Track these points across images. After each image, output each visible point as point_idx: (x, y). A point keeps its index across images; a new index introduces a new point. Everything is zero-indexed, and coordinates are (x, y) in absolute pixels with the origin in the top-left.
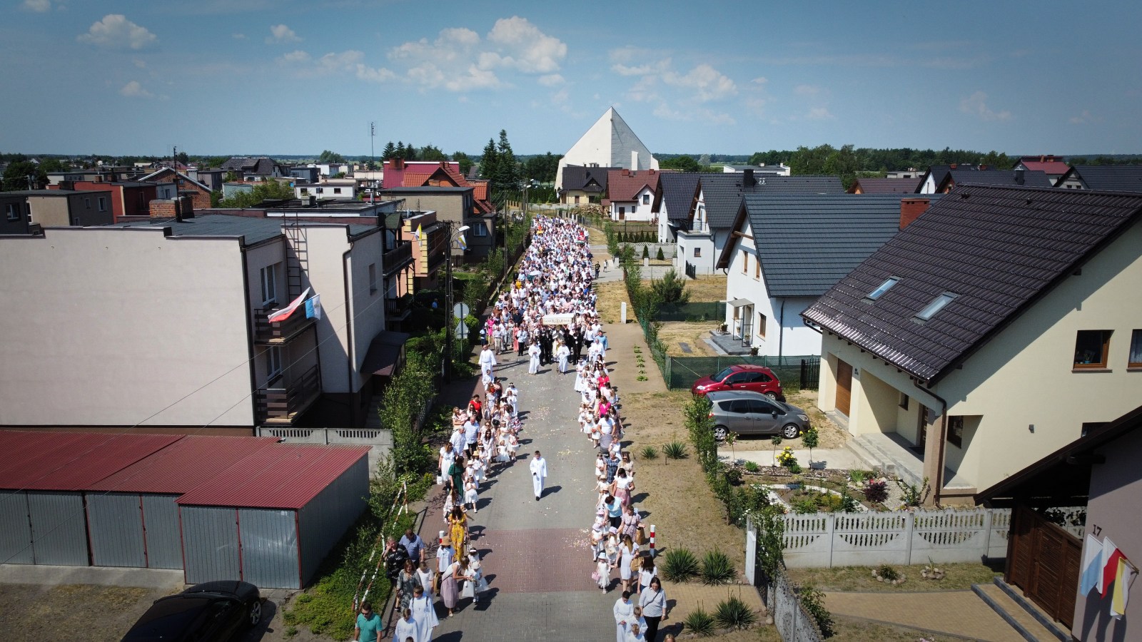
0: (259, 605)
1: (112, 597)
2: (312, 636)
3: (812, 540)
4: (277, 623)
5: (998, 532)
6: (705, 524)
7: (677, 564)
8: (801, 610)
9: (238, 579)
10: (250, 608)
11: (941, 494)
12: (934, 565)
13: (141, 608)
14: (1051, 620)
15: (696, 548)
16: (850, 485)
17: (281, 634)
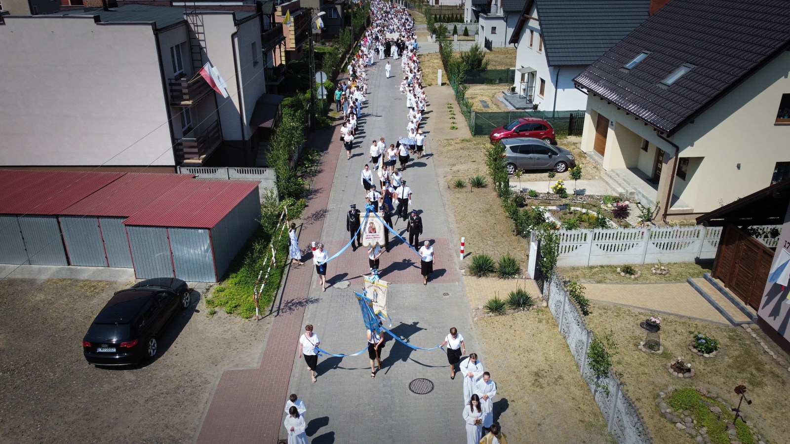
0: (188, 294)
1: (86, 288)
2: (227, 315)
3: (576, 248)
4: (201, 306)
5: (709, 242)
6: (499, 235)
7: (480, 265)
8: (569, 300)
9: (172, 276)
10: (182, 297)
11: (668, 213)
12: (661, 264)
13: (107, 296)
14: (743, 304)
15: (493, 253)
16: (603, 206)
17: (205, 313)
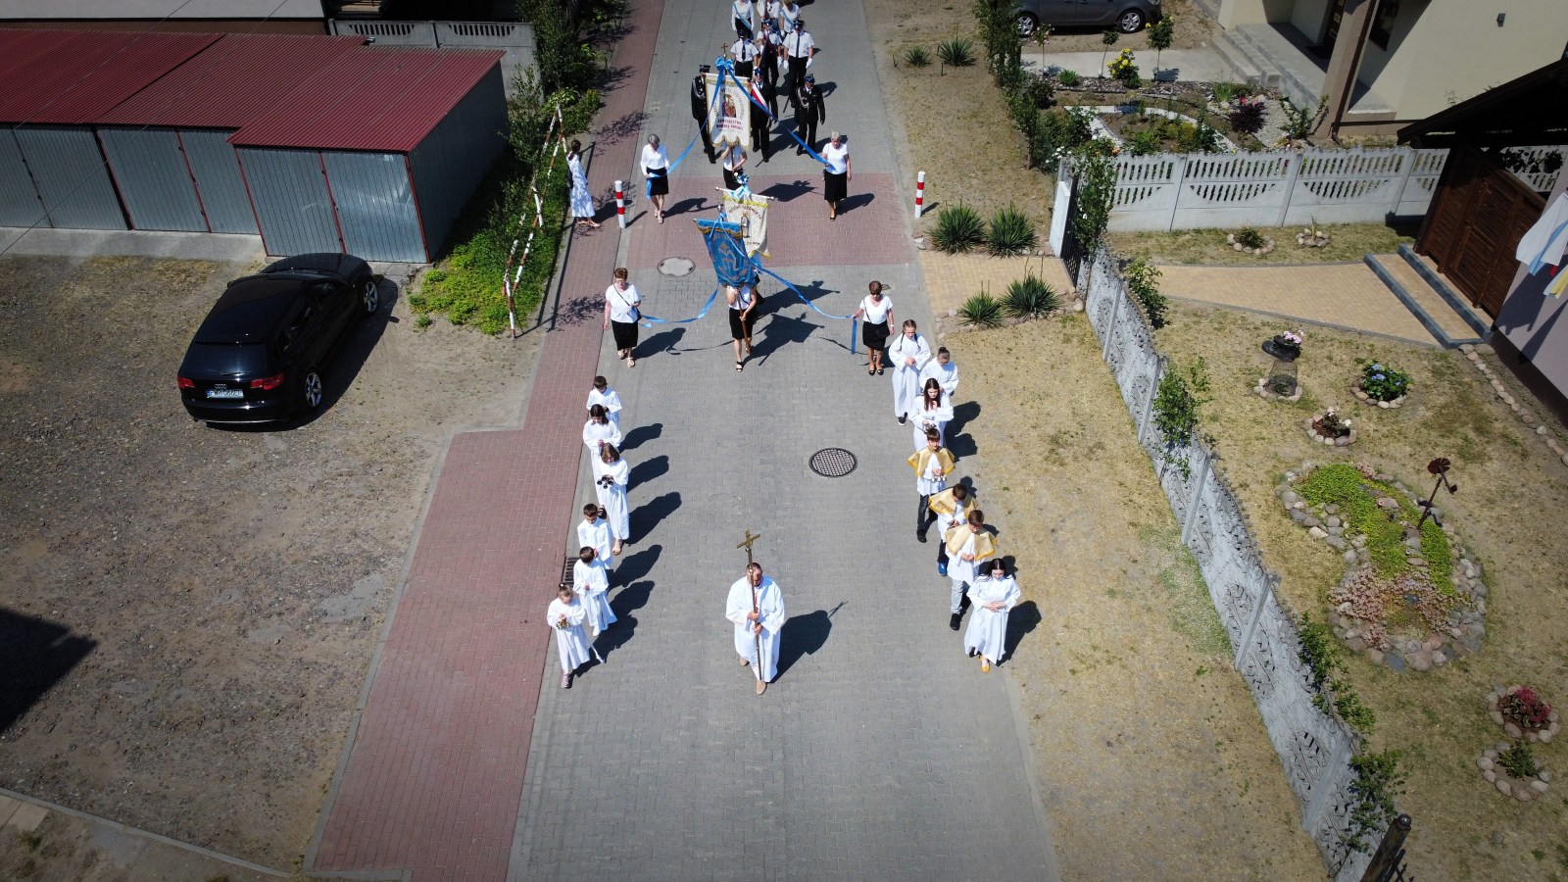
0: (374, 286)
1: (170, 274)
2: (453, 328)
3: (1150, 193)
4: (402, 309)
5: (1419, 180)
6: (996, 168)
7: (954, 228)
8: (1127, 297)
9: (339, 250)
10: (361, 292)
11: (1343, 120)
12: (1317, 227)
13: (213, 291)
14: (1468, 304)
15: (981, 203)
16: (1211, 107)
17: (410, 325)
